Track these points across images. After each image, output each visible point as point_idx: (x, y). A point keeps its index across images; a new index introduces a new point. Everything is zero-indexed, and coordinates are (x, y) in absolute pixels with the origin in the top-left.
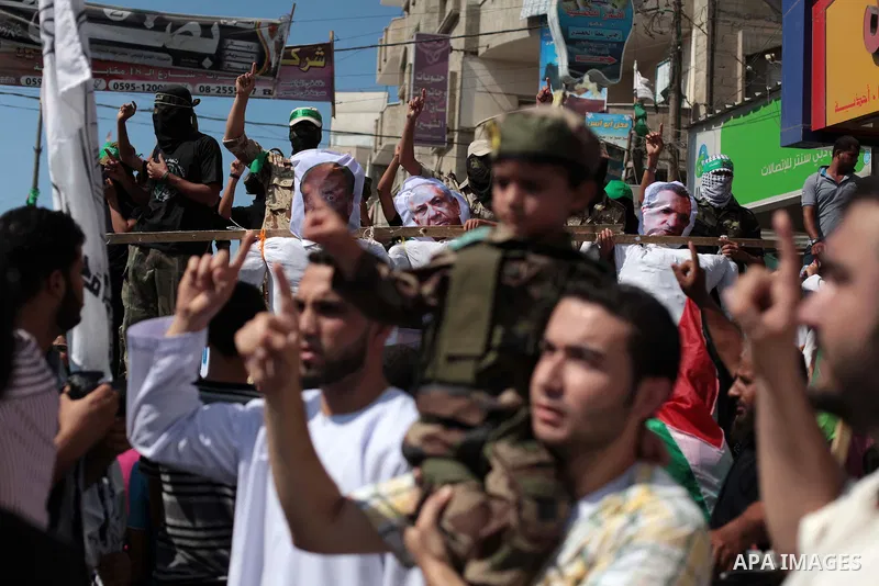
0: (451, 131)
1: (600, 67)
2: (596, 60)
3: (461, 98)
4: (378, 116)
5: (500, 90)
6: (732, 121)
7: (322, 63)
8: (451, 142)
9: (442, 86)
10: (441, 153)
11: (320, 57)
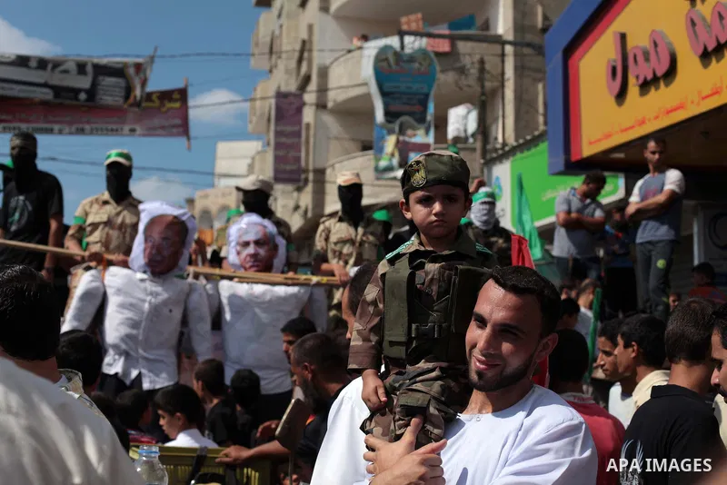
0: (306, 171)
1: (410, 114)
2: (407, 108)
3: (315, 143)
4: (249, 161)
5: (346, 136)
6: (519, 155)
7: (177, 105)
8: (306, 181)
9: (298, 134)
10: (299, 189)
11: (176, 100)
